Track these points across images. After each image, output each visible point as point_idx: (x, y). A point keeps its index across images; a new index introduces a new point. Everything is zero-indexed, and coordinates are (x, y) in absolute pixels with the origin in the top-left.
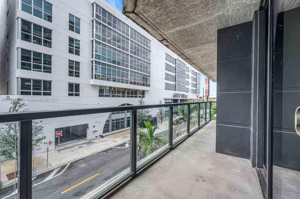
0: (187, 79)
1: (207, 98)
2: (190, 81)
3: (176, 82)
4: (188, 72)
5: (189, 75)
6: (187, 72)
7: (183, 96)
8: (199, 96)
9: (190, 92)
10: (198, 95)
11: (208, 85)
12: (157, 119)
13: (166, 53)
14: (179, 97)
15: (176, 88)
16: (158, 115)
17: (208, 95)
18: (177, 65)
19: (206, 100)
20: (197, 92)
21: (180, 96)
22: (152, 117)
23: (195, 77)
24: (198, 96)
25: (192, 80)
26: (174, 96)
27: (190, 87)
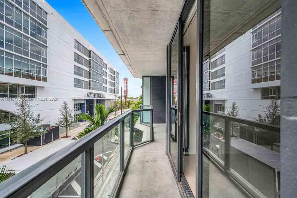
0: (104, 77)
1: (126, 98)
2: (108, 79)
3: (91, 78)
4: (106, 69)
5: (107, 73)
6: (104, 69)
7: (99, 95)
8: (118, 96)
9: (108, 92)
10: (117, 94)
11: (126, 85)
12: (60, 128)
13: (75, 40)
14: (95, 97)
15: (91, 86)
16: (61, 122)
17: (126, 95)
18: (91, 58)
19: (125, 99)
20: (115, 92)
21: (97, 96)
22: (51, 125)
23: (113, 76)
24: (116, 96)
25: (110, 79)
26: (88, 96)
27: (108, 86)
